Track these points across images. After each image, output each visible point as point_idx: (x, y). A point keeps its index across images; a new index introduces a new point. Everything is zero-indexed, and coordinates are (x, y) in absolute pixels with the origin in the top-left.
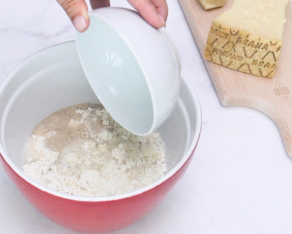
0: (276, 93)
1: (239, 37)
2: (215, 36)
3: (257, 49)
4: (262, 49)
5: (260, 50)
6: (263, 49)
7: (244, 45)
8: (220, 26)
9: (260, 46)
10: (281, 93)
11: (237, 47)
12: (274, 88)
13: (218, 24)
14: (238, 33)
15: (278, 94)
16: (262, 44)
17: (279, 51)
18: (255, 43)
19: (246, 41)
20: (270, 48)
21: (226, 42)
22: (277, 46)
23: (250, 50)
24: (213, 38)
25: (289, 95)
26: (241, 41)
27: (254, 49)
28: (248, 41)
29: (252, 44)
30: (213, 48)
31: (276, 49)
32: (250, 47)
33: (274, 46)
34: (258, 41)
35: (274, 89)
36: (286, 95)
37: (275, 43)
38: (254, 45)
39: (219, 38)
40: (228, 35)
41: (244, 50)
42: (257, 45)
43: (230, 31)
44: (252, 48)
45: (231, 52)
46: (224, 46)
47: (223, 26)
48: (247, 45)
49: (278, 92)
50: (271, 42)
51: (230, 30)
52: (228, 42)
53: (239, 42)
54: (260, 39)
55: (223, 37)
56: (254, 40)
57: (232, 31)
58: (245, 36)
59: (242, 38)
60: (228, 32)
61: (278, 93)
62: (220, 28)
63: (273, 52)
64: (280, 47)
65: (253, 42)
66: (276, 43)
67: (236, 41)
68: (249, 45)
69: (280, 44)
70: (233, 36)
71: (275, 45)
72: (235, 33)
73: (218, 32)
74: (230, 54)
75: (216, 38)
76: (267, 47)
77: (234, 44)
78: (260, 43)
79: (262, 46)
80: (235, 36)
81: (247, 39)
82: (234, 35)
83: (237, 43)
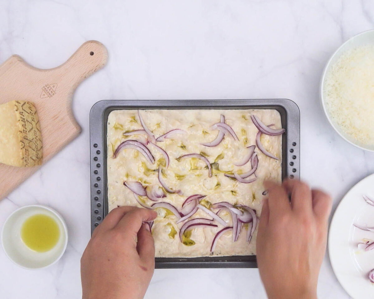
0: (54, 94)
1: (24, 139)
2: (29, 160)
3: (26, 120)
5: (25, 118)
6: (23, 115)
7: (28, 132)
8: (22, 159)
9: (23, 118)
10: (51, 90)
11: (30, 138)
12: (49, 98)
13: (22, 161)
14: (22, 141)
16: (21, 118)
17: (19, 102)
18: (23, 123)
19: (24, 132)
20: (21, 110)
21: (30, 149)
22: (17, 104)
23: (29, 127)
24: (31, 161)
25: (49, 84)
26: (26, 136)
27: (26, 123)
28: (24, 130)
29: (24, 126)
30: (36, 159)
31: (19, 104)
34: (21, 121)
35: (50, 98)
36: (52, 86)
40: (26, 149)
41: (30, 131)
42: (23, 121)
43: (23, 149)
44: (26, 125)
45: (34, 142)
46: (33, 149)
47: (21, 157)
48: (26, 130)
50: (17, 110)
52: (30, 147)
53: (27, 138)
54: (19, 120)
55: (28, 153)
57: (22, 147)
58: (22, 134)
59: (23, 136)
60: (24, 150)
61: (52, 93)
63: (22, 106)
64: (16, 102)
65: (22, 125)
66: (15, 105)
67: (27, 141)
68: (26, 128)
69: (14, 103)
70: (25, 144)
71: (17, 106)
72: (23, 144)
73: (26, 159)
75: (30, 158)
76: (21, 112)
77: (29, 141)
79: (22, 117)
80: (25, 142)
81: (23, 131)
82: (24, 143)
83: (28, 139)
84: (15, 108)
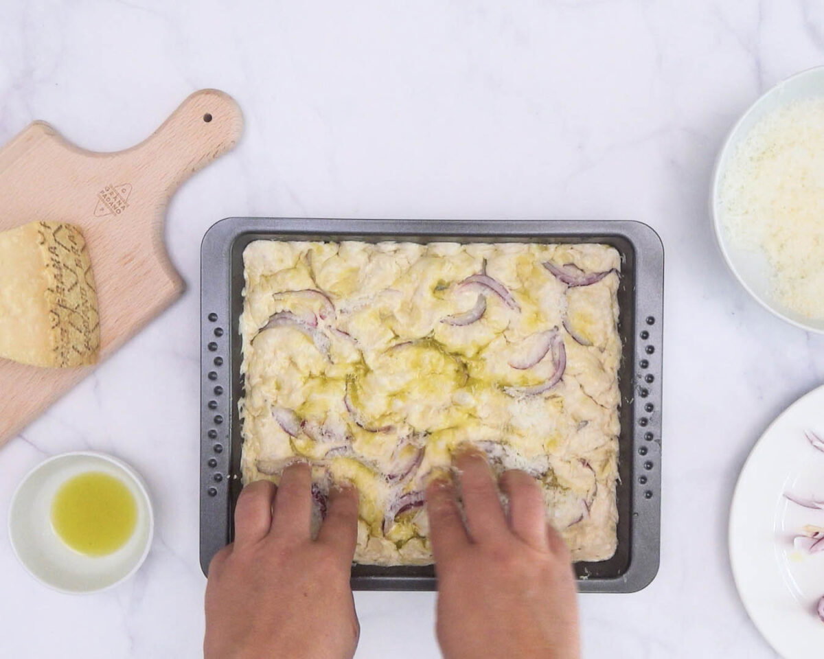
0: (124, 207)
1: (58, 307)
2: (71, 353)
3: (62, 265)
4: (57, 255)
5: (60, 259)
6: (57, 253)
7: (66, 292)
8: (54, 350)
9: (56, 261)
10: (118, 199)
11: (72, 303)
12: (112, 215)
13: (53, 355)
14: (54, 311)
15: (122, 205)
16: (52, 259)
17: (48, 224)
18: (56, 271)
19: (59, 291)
20: (50, 239)
21: (73, 328)
22: (42, 229)
23: (69, 280)
24: (74, 356)
25: (114, 186)
26: (63, 300)
27: (64, 270)
28: (58, 287)
29: (59, 278)
30: (85, 349)
31: (48, 230)
32: (64, 280)
33: (45, 234)
34: (51, 266)
35: (115, 215)
36: (119, 191)
37: (39, 234)
38: (59, 273)
39: (71, 346)
40: (62, 329)
41: (71, 288)
42: (57, 267)
43: (56, 328)
44: (64, 274)
46: (78, 329)
47: (53, 345)
48: (63, 287)
49: (117, 205)
50: (42, 243)
51: (53, 328)
52: (72, 324)
53: (64, 303)
54: (48, 265)
55: (68, 338)
56: (53, 276)
57: (54, 324)
58: (53, 295)
59: (57, 299)
60: (59, 331)
61: (119, 205)
62: (57, 348)
63: (54, 235)
64: (41, 224)
65: (55, 276)
66: (39, 232)
67: (65, 310)
68: (62, 283)
69: (37, 226)
70: (61, 318)
71: (43, 234)
72: (56, 317)
73: (64, 350)
74: (83, 313)
75: (72, 349)
76: (52, 248)
77: (70, 311)
78: (53, 263)
79: (55, 257)
80: (60, 314)
81: (55, 290)
82: (59, 316)
83: (68, 306)
84: (40, 238)
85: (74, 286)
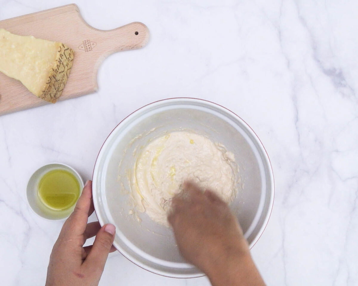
0: (90, 50)
1: (53, 77)
2: (48, 95)
3: (62, 62)
5: (62, 60)
6: (62, 57)
7: (58, 73)
8: (43, 91)
10: (90, 46)
11: (58, 78)
13: (42, 93)
14: (50, 77)
15: (90, 49)
17: (64, 46)
18: (59, 64)
20: (62, 53)
22: (62, 46)
23: (61, 69)
24: (49, 97)
25: (90, 41)
28: (56, 70)
29: (58, 67)
30: (54, 97)
31: (63, 48)
34: (58, 61)
35: (85, 52)
36: (91, 44)
39: (49, 93)
40: (50, 86)
41: (60, 73)
42: (60, 62)
44: (60, 66)
45: (59, 83)
46: (55, 88)
47: (44, 89)
48: (58, 71)
49: (88, 48)
50: (59, 52)
51: (47, 83)
52: (54, 85)
53: (55, 77)
54: (57, 60)
55: (50, 89)
56: (57, 65)
57: (48, 82)
58: (53, 72)
59: (54, 74)
62: (45, 91)
63: (65, 50)
64: (62, 44)
66: (60, 47)
67: (54, 79)
68: (58, 69)
69: (60, 45)
72: (50, 80)
73: (46, 93)
76: (61, 55)
77: (56, 80)
78: (59, 60)
79: (61, 59)
80: (52, 80)
81: (55, 70)
84: (59, 49)
85: (62, 72)
